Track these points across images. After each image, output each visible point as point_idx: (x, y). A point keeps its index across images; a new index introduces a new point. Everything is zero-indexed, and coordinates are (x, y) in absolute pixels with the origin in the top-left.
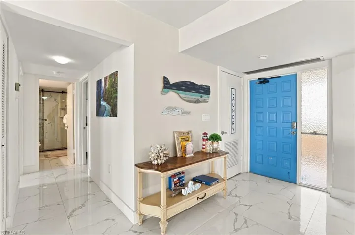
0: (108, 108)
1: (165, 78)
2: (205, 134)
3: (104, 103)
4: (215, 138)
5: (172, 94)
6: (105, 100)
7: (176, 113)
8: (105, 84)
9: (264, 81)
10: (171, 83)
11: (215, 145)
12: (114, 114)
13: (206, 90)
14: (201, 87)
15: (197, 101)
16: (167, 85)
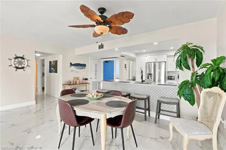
0: (54, 70)
1: (71, 63)
2: (83, 78)
3: (52, 69)
4: (86, 79)
5: (73, 67)
6: (53, 68)
7: (74, 72)
8: (53, 63)
9: (107, 62)
10: (73, 64)
11: (86, 81)
12: (56, 72)
13: (84, 65)
14: (83, 64)
15: (81, 69)
16: (71, 65)
